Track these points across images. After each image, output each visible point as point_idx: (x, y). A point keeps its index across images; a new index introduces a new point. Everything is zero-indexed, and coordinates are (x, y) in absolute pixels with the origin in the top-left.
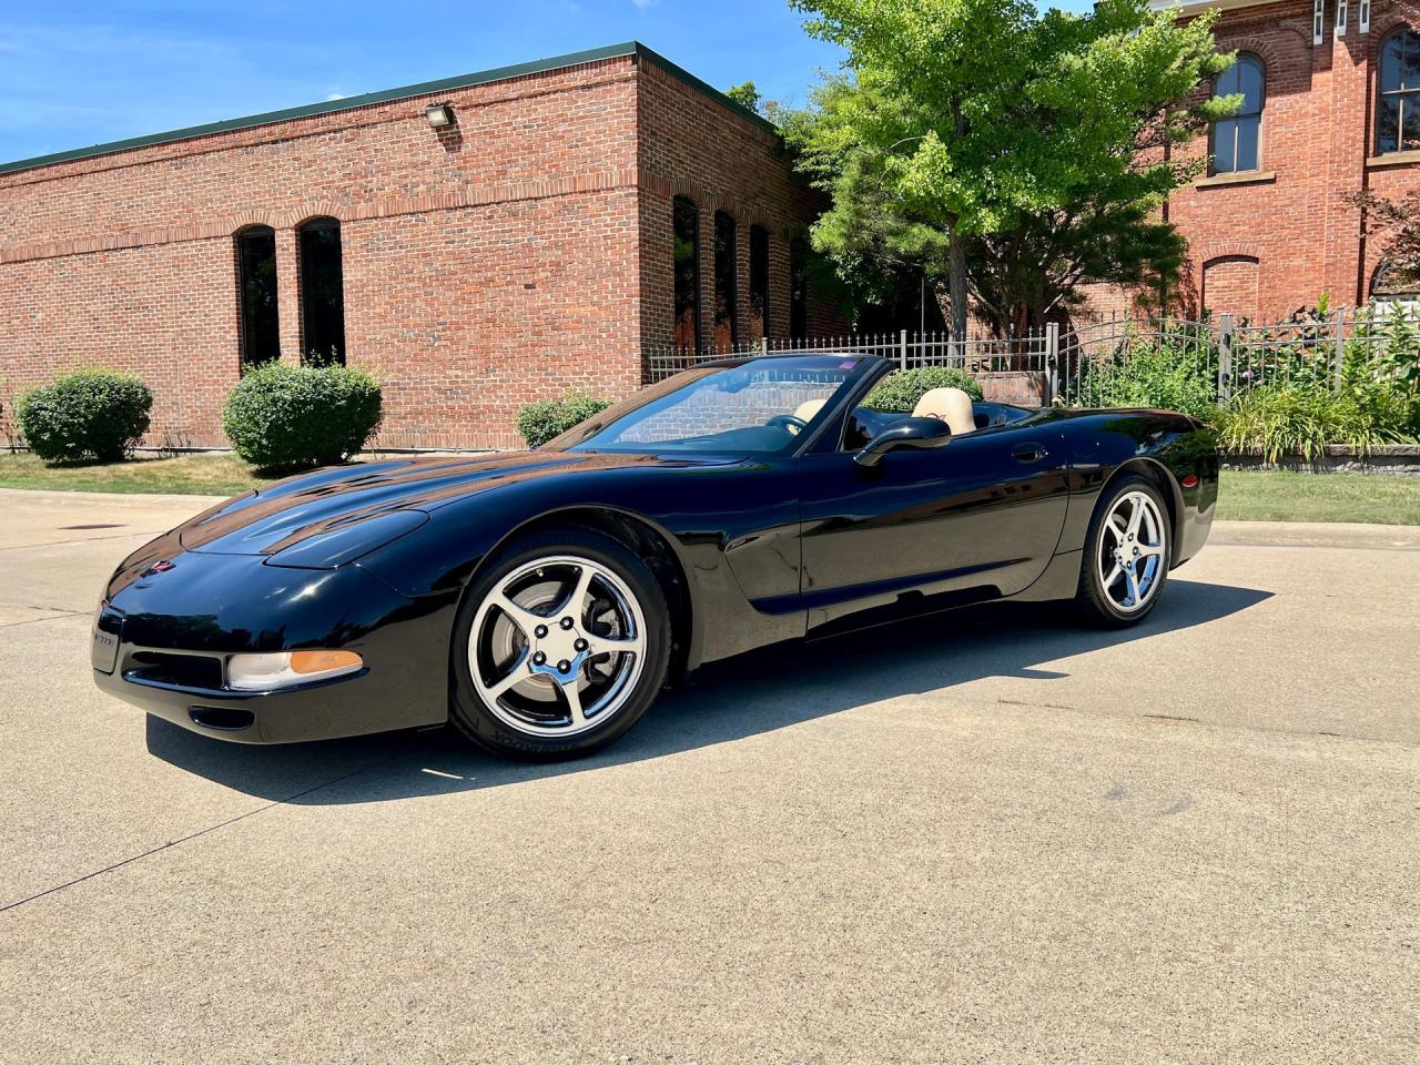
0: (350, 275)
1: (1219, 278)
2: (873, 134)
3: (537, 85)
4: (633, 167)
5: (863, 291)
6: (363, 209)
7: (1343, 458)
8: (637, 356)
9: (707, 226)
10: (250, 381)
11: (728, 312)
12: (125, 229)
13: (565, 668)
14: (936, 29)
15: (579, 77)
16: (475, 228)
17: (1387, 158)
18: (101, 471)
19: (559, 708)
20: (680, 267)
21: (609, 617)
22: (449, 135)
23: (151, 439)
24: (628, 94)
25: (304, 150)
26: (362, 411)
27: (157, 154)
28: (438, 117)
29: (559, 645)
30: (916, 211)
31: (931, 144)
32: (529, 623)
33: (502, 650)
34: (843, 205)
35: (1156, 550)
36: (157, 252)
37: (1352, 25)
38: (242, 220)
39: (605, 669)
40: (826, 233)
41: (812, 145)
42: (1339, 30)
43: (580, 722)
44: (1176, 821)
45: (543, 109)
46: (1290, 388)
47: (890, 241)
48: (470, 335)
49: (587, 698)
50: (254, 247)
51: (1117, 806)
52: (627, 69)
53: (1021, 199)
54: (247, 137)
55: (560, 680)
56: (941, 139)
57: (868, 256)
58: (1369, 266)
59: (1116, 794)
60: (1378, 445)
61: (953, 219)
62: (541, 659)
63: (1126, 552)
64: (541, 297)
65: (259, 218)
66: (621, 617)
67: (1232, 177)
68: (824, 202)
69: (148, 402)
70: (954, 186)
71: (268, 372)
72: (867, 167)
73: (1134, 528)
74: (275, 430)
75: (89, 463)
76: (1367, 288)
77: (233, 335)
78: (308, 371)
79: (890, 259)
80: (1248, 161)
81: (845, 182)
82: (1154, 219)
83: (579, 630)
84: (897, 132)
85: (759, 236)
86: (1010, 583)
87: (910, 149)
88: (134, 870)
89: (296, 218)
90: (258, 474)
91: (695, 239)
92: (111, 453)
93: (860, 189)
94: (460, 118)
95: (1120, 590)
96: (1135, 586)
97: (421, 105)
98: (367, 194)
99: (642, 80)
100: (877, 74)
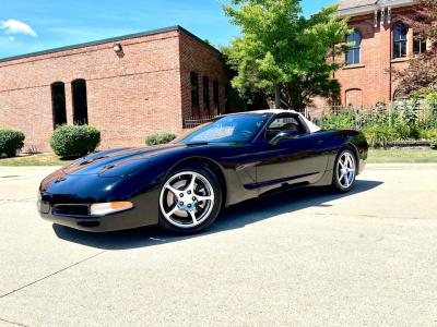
0: (89, 96)
1: (350, 95)
2: (250, 53)
3: (148, 38)
4: (178, 63)
5: (247, 100)
6: (93, 76)
7: (392, 146)
8: (181, 120)
9: (200, 81)
10: (58, 130)
11: (207, 107)
12: (15, 83)
13: (190, 206)
14: (269, 22)
15: (161, 36)
16: (129, 82)
17: (397, 60)
18: (9, 160)
19: (189, 219)
20: (193, 93)
21: (202, 190)
22: (120, 53)
23: (24, 149)
24: (176, 41)
25: (73, 58)
26: (94, 139)
27: (25, 60)
28: (117, 48)
29: (187, 199)
30: (264, 75)
31: (269, 55)
32: (178, 193)
33: (170, 202)
34: (241, 74)
35: (352, 170)
36: (25, 91)
37: (385, 21)
38: (54, 80)
39: (202, 206)
40: (236, 83)
41: (231, 56)
42: (382, 23)
43: (196, 222)
44: (382, 242)
45: (150, 45)
46: (376, 126)
47: (256, 85)
48: (128, 114)
49: (197, 215)
50: (58, 89)
51: (363, 239)
52: (176, 34)
53: (296, 71)
54: (56, 55)
55: (189, 210)
56: (272, 53)
57: (248, 90)
58: (393, 91)
59: (362, 236)
60: (403, 141)
61: (276, 78)
62: (182, 204)
63: (344, 170)
64: (150, 102)
65: (60, 80)
66: (206, 190)
67: (352, 66)
68: (235, 73)
69: (23, 138)
70: (276, 68)
71: (64, 127)
72: (248, 62)
73: (346, 163)
74: (67, 145)
75: (4, 157)
76: (393, 97)
77: (51, 116)
78: (77, 127)
79: (255, 90)
80: (357, 61)
81: (242, 67)
82: (331, 78)
83: (193, 194)
84: (258, 52)
85: (216, 84)
86: (312, 180)
87: (262, 57)
88: (69, 271)
89: (71, 79)
90: (61, 159)
91: (197, 84)
92: (12, 154)
93: (246, 69)
94: (123, 48)
95: (343, 181)
96: (347, 180)
97: (111, 45)
98: (94, 72)
99: (181, 37)
100: (250, 36)
